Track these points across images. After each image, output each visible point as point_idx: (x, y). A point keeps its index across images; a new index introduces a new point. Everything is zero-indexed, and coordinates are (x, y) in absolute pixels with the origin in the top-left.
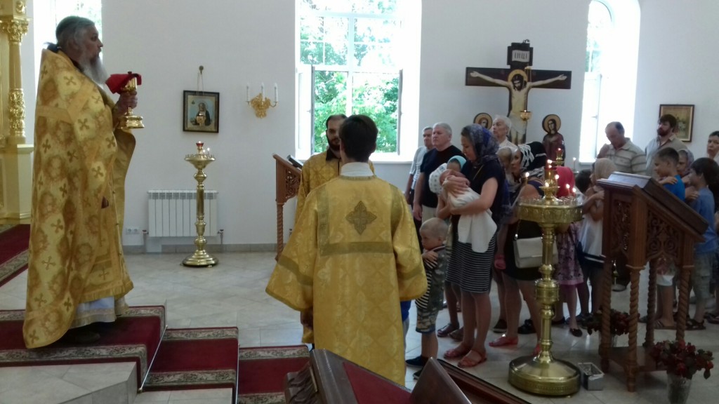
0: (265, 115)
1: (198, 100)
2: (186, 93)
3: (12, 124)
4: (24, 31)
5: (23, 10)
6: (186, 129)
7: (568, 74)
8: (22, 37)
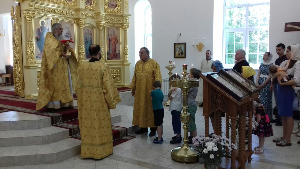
0: (201, 51)
1: (179, 46)
2: (175, 43)
3: (124, 56)
4: (128, 27)
5: (127, 20)
6: (175, 57)
8: (128, 29)
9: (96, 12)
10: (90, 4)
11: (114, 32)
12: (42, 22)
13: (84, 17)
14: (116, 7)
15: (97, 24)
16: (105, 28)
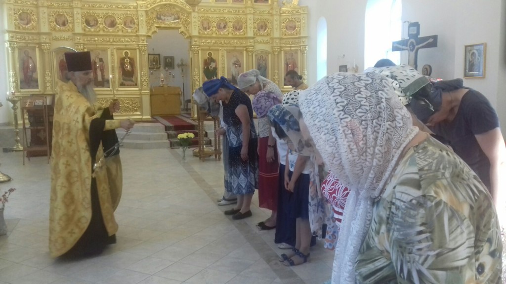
2: (340, 66)
4: (306, 49)
5: (305, 42)
7: (435, 38)
8: (306, 52)
9: (272, 36)
10: (263, 29)
11: (292, 56)
12: (210, 54)
13: (253, 45)
14: (294, 28)
15: (272, 49)
16: (282, 52)
